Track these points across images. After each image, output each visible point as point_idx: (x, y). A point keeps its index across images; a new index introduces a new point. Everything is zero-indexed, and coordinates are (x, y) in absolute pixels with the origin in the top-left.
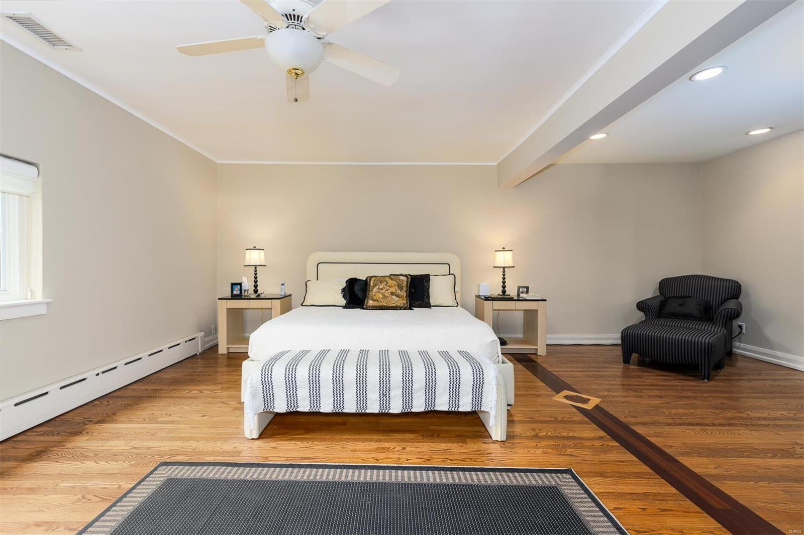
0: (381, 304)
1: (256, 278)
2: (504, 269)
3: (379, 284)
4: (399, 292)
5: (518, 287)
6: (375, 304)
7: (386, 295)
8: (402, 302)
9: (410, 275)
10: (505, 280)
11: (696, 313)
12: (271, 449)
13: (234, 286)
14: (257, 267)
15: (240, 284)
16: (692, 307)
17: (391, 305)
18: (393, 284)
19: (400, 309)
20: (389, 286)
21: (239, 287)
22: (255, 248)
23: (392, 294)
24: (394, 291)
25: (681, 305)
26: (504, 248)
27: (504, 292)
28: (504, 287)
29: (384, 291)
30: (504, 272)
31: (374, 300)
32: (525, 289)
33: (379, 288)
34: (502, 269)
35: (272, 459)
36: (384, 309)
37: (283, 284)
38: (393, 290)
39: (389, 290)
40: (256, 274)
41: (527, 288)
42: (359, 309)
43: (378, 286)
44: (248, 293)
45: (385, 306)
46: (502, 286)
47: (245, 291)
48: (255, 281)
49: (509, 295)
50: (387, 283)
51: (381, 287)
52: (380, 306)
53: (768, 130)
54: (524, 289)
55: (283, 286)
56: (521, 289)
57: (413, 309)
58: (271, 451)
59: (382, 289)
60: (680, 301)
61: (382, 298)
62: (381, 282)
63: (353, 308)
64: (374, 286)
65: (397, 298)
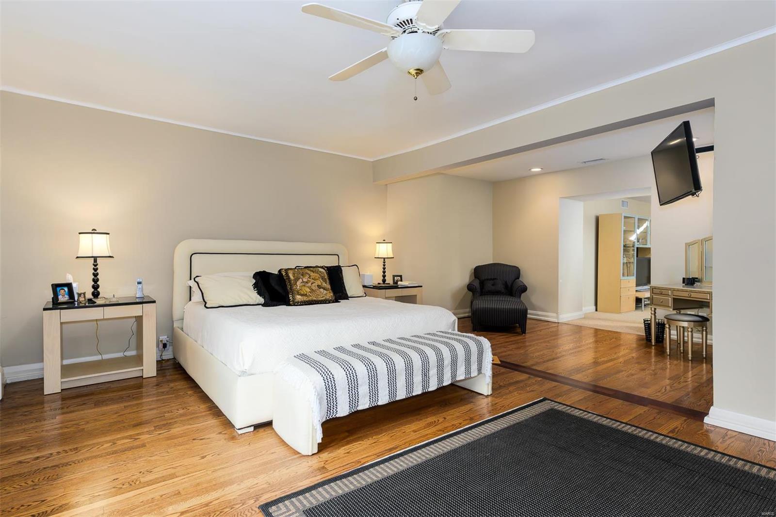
0: (310, 298)
1: (96, 275)
2: (384, 260)
3: (302, 277)
4: (324, 284)
5: (393, 276)
6: (305, 299)
7: (314, 288)
8: (330, 295)
9: (326, 267)
10: (386, 270)
11: (503, 290)
12: (346, 455)
13: (58, 289)
14: (99, 260)
15: (69, 286)
16: (500, 287)
17: (321, 299)
18: (316, 276)
19: (329, 303)
20: (313, 279)
21: (66, 289)
22: (94, 232)
23: (319, 287)
24: (320, 284)
25: (493, 285)
26: (384, 240)
27: (384, 281)
28: (384, 276)
29: (309, 284)
30: (384, 263)
31: (302, 295)
32: (400, 278)
33: (303, 282)
34: (383, 259)
35: (366, 460)
36: (315, 304)
37: (139, 283)
38: (319, 282)
39: (314, 283)
40: (95, 270)
41: (401, 276)
42: (285, 306)
43: (301, 280)
44: (85, 297)
45: (315, 301)
46: (383, 275)
47: (79, 295)
48: (94, 280)
49: (389, 284)
50: (310, 276)
51: (305, 280)
52: (309, 301)
53: (540, 170)
54: (398, 278)
55: (140, 286)
56: (395, 278)
57: (340, 302)
58: (345, 458)
59: (307, 282)
60: (492, 282)
61: (310, 292)
62: (302, 275)
63: (276, 306)
64: (297, 279)
65: (325, 291)
